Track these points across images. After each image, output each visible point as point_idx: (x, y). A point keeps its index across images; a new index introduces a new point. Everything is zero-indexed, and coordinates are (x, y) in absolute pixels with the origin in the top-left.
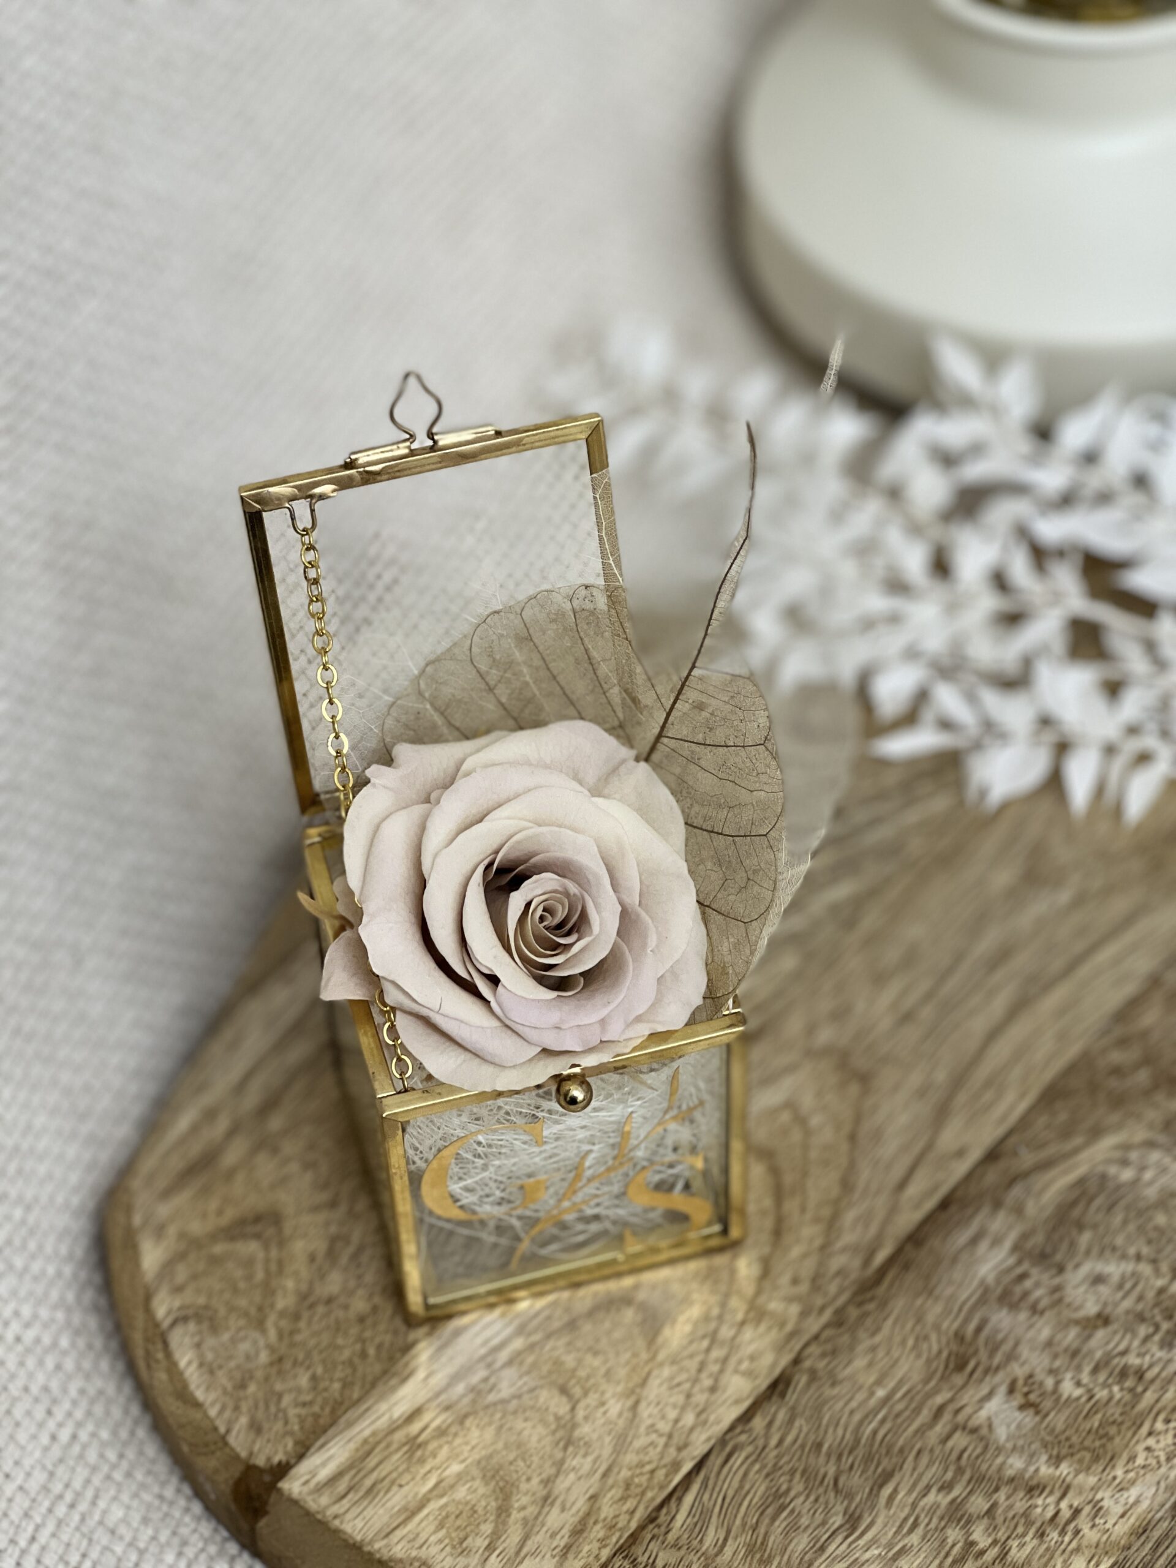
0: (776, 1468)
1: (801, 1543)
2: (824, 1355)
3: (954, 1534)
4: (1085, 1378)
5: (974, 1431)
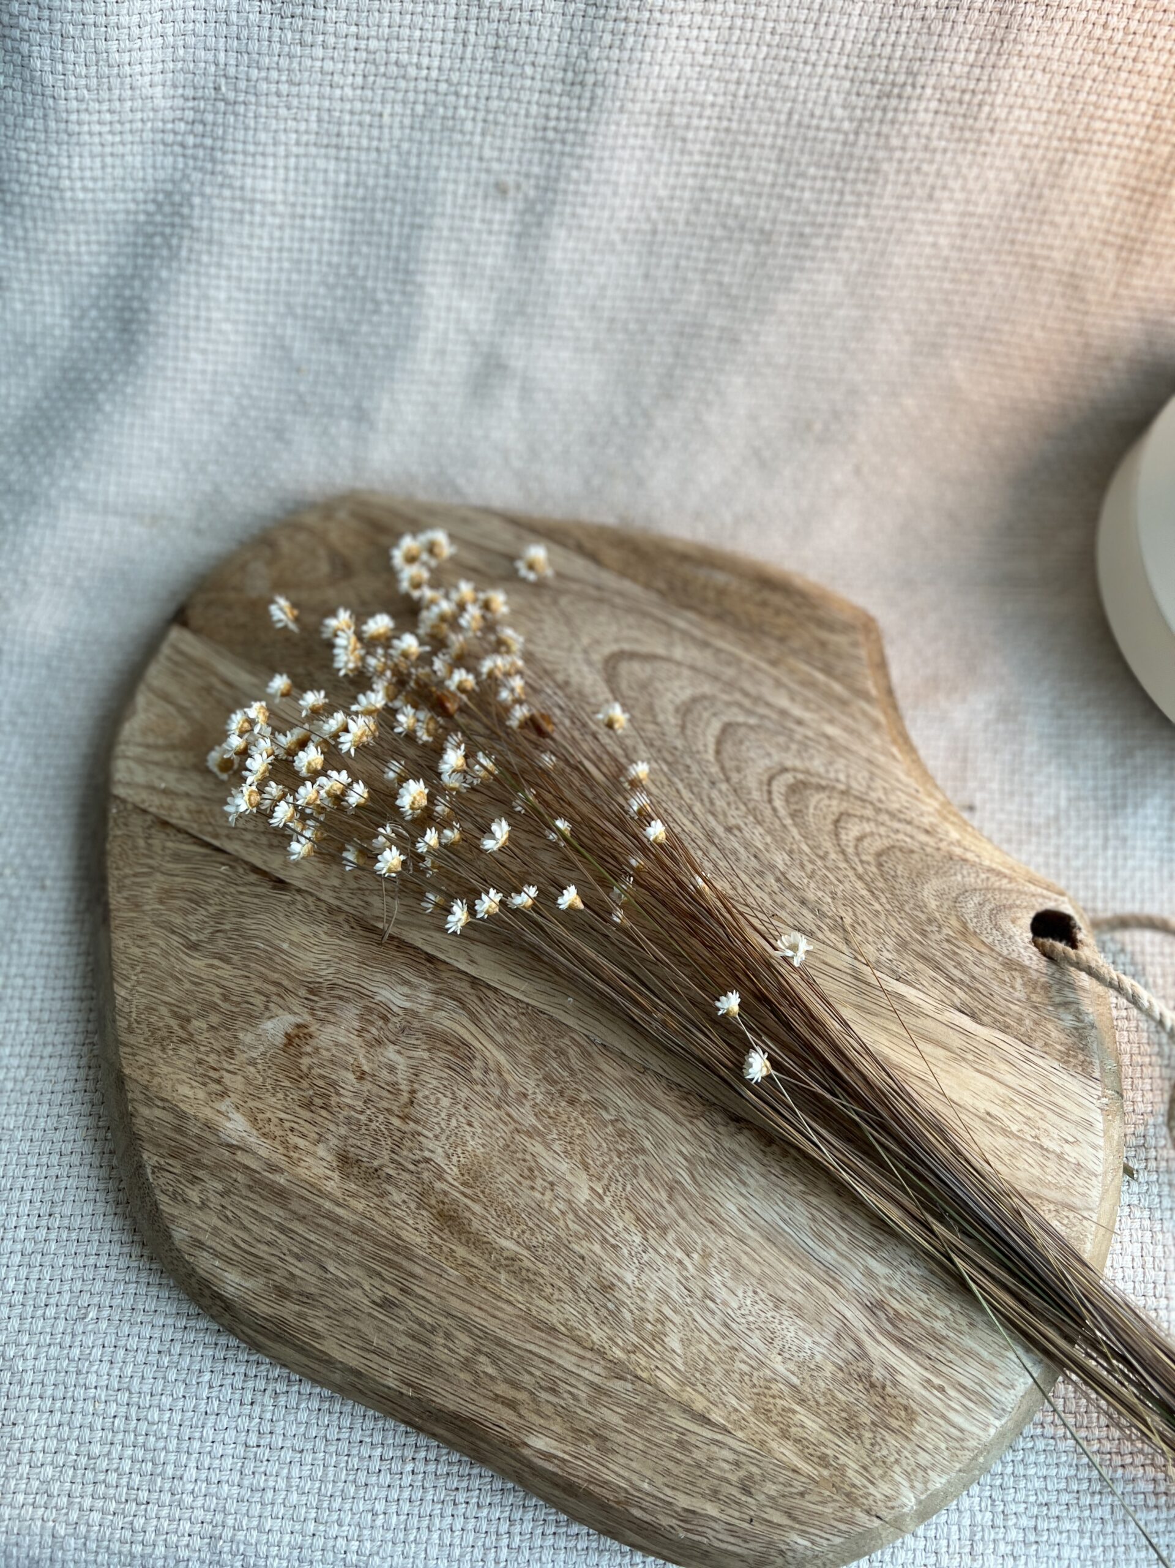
0: (223, 894)
1: (178, 920)
2: (306, 906)
3: (193, 1008)
4: (316, 1071)
5: (267, 1008)
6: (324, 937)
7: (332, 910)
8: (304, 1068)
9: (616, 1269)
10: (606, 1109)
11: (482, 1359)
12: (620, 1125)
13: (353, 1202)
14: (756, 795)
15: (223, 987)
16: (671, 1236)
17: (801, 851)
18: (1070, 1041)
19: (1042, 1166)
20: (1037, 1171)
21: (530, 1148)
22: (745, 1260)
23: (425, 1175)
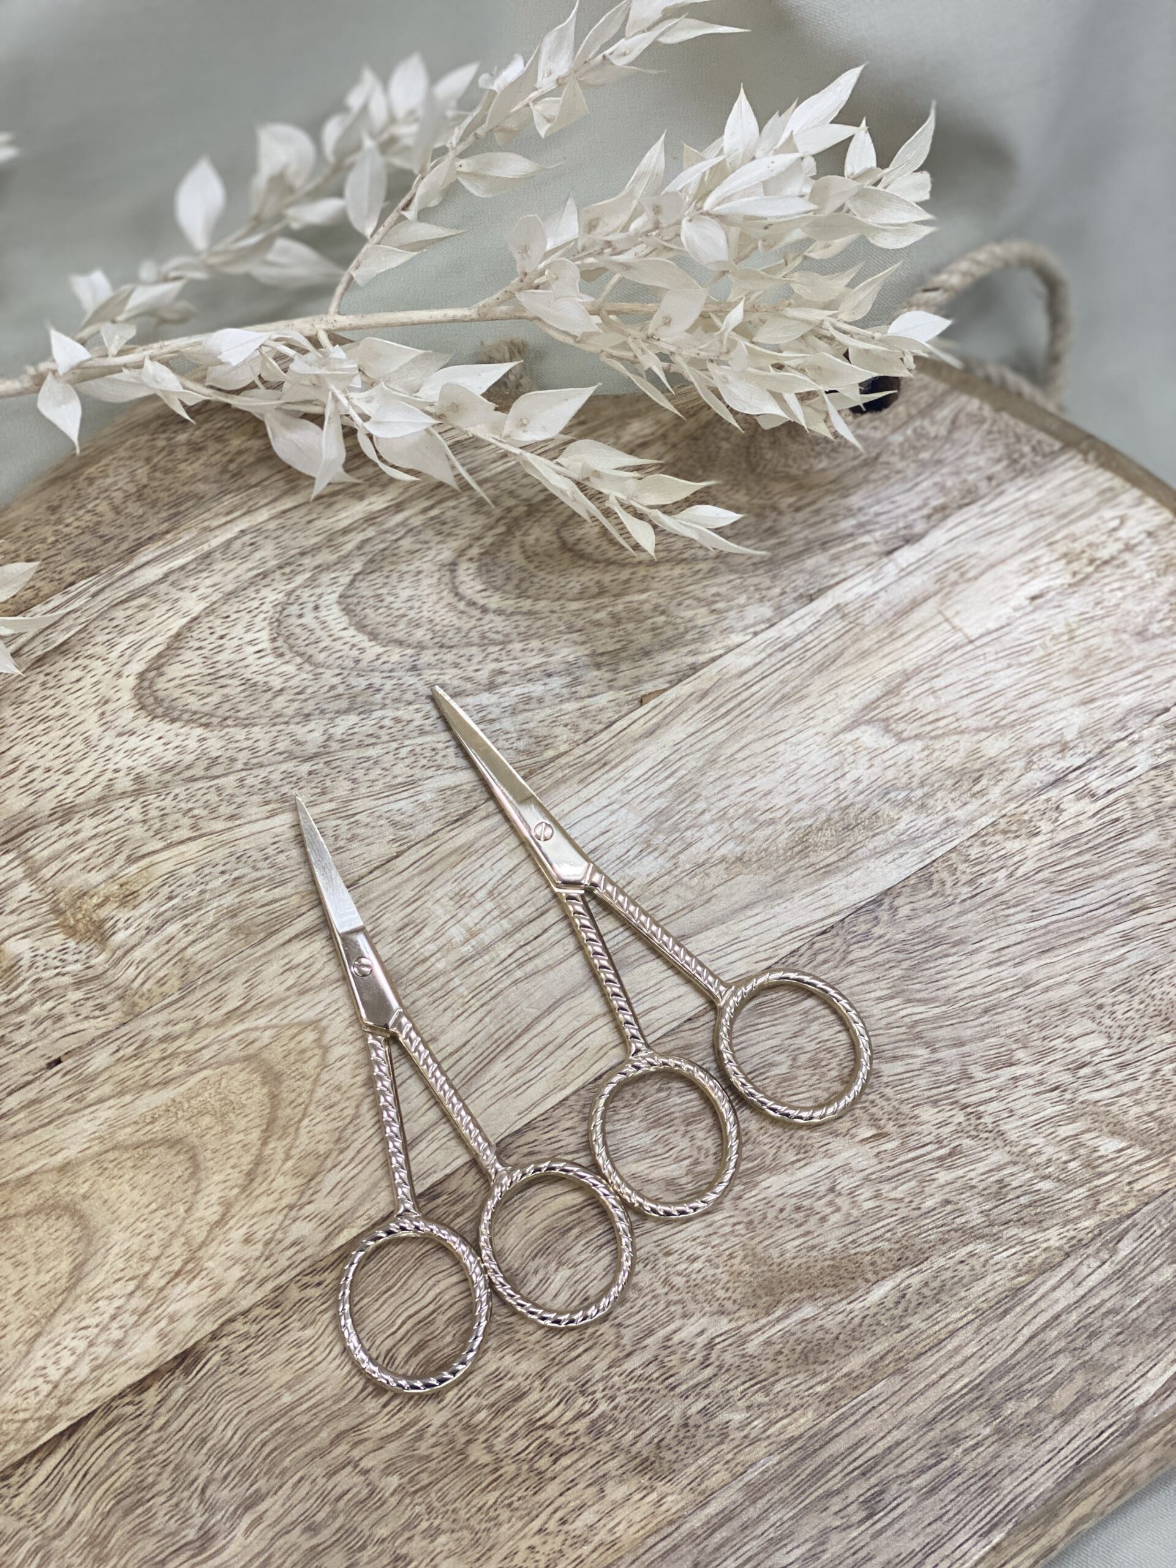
6: (309, 1332)
7: (274, 1302)
8: (486, 1458)
9: (981, 1167)
10: (772, 1065)
11: (1011, 1406)
12: (803, 1059)
13: (712, 1483)
14: (466, 624)
15: (294, 1524)
16: (978, 1072)
17: (577, 614)
18: (1001, 450)
19: (1129, 576)
20: (1131, 587)
21: (771, 1193)
22: (1055, 995)
23: (728, 1358)
